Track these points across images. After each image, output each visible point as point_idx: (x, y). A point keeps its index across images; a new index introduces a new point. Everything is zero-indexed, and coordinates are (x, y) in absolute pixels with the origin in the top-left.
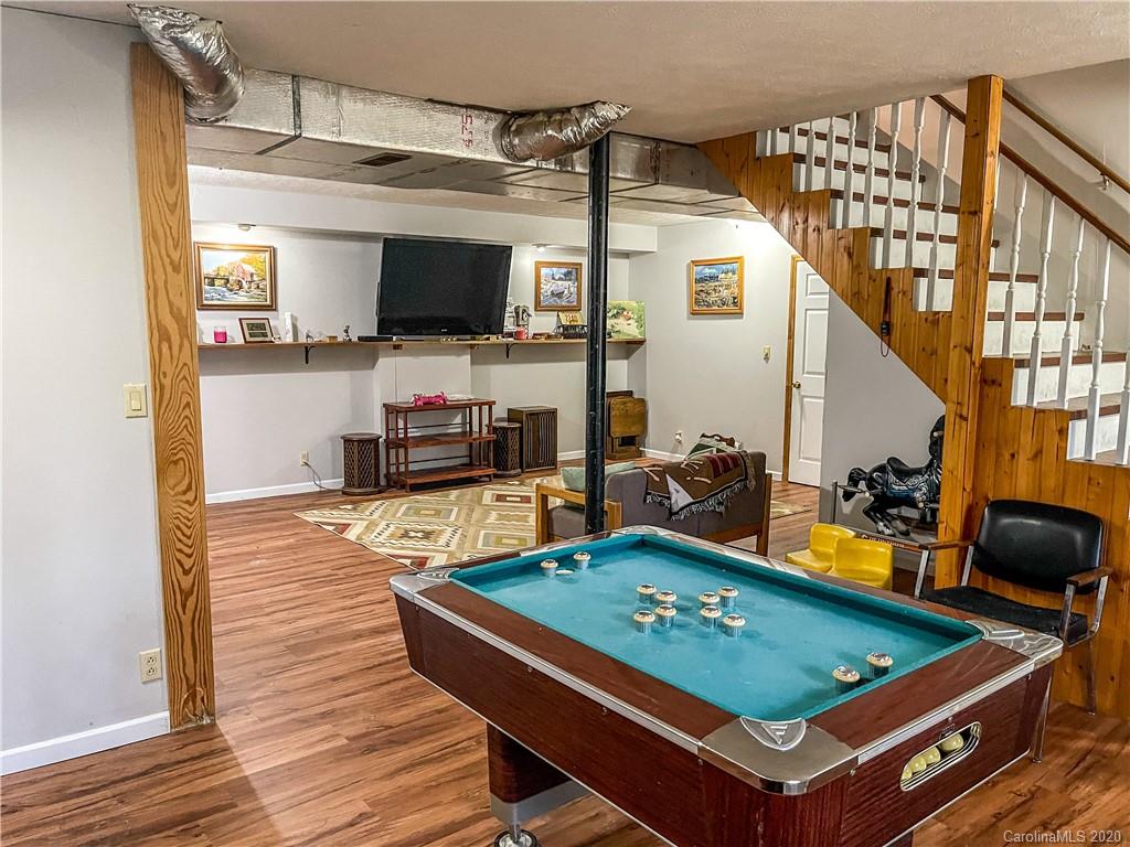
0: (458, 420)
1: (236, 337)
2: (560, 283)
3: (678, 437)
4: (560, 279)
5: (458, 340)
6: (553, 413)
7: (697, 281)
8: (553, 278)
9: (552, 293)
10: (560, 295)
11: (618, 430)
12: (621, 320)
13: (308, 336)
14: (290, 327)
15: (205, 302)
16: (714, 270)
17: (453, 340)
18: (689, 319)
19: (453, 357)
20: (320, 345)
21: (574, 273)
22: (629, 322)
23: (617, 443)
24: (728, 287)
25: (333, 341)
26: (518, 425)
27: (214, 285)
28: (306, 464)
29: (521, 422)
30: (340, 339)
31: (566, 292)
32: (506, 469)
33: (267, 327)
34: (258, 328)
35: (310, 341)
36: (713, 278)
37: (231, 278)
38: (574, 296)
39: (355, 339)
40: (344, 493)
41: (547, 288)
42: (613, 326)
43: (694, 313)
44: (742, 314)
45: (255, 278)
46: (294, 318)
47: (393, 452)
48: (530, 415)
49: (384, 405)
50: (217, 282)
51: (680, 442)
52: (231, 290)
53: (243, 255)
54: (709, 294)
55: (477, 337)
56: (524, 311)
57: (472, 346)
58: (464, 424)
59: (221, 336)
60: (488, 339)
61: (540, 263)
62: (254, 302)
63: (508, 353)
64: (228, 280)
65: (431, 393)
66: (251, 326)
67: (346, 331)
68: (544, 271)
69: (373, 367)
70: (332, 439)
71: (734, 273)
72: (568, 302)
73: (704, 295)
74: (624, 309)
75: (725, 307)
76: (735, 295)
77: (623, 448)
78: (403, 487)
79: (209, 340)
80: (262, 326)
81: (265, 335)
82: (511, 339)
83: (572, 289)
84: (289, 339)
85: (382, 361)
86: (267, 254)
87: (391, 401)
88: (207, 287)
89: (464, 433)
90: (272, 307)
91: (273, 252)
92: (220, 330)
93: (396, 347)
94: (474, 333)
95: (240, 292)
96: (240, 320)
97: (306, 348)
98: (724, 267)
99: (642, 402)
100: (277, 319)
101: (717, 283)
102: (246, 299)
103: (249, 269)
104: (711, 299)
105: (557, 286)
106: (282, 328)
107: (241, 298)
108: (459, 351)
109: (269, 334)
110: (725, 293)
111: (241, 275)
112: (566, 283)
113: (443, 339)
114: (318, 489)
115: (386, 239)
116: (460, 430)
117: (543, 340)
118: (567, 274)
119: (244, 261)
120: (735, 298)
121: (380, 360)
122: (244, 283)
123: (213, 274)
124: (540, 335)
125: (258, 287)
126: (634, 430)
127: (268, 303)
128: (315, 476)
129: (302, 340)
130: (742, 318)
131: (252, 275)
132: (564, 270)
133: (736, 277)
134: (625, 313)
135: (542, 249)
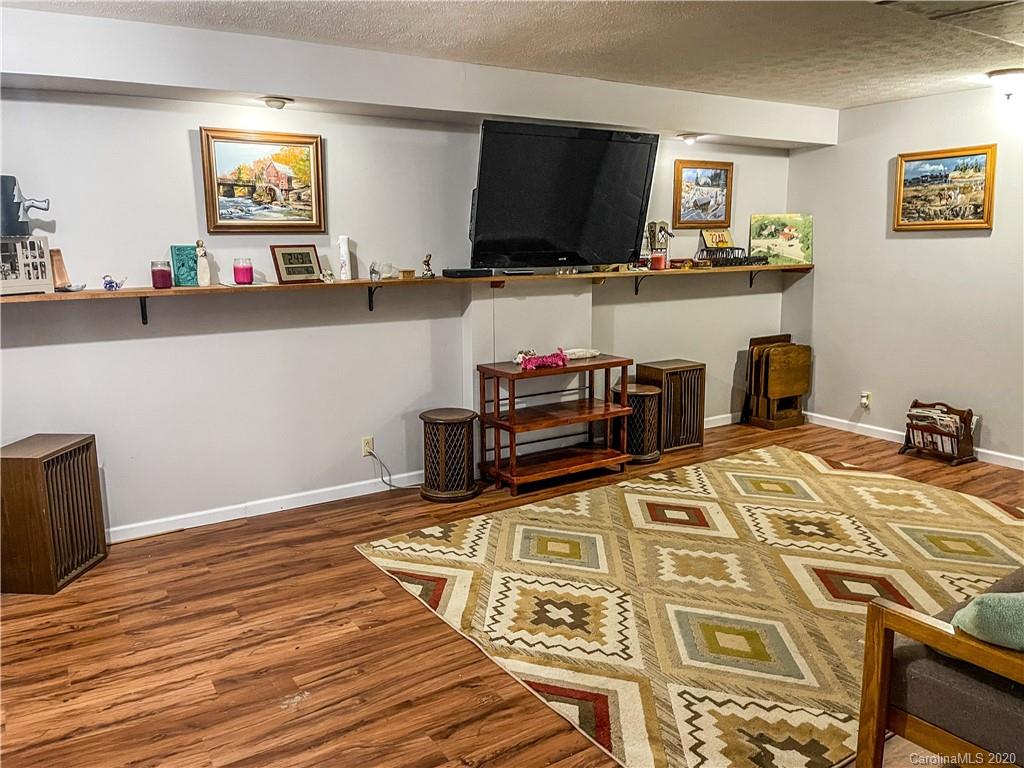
0: (574, 383)
1: (267, 274)
2: (705, 189)
3: (864, 400)
4: (706, 184)
5: (580, 272)
6: (700, 370)
7: (908, 183)
8: (698, 184)
9: (695, 203)
10: (704, 207)
11: (776, 391)
12: (780, 240)
13: (373, 271)
14: (345, 256)
15: (220, 222)
16: (941, 167)
17: (572, 273)
18: (889, 236)
19: (571, 297)
20: (390, 285)
21: (723, 176)
22: (791, 242)
23: (774, 406)
24: (965, 190)
25: (408, 279)
26: (657, 391)
27: (233, 196)
28: (371, 454)
29: (660, 386)
30: (419, 274)
31: (712, 203)
32: (642, 453)
33: (313, 257)
34: (298, 261)
35: (375, 278)
36: (942, 178)
37: (258, 185)
38: (722, 208)
39: (439, 274)
40: (425, 497)
41: (689, 196)
42: (769, 248)
43: (898, 230)
44: (990, 229)
45: (295, 185)
46: (351, 244)
47: (491, 433)
48: (672, 374)
49: (479, 368)
50: (238, 191)
51: (866, 407)
52: (259, 203)
53: (277, 149)
54: (930, 201)
55: (602, 267)
56: (662, 229)
57: (595, 281)
58: (581, 388)
59: (245, 274)
60: (616, 270)
61: (681, 162)
62: (294, 220)
63: (637, 289)
64: (254, 189)
65: (544, 351)
66: (288, 258)
67: (427, 263)
68: (687, 173)
69: (462, 315)
70: (406, 416)
71: (977, 169)
72: (715, 216)
73: (919, 203)
74: (784, 225)
75: (959, 220)
76: (980, 202)
77: (782, 413)
78: (506, 484)
79: (227, 280)
80: (305, 258)
81: (310, 271)
82: (645, 269)
83: (719, 199)
84: (344, 276)
85: (474, 304)
86: (312, 148)
87: (487, 361)
88: (222, 199)
89: (581, 401)
90: (320, 228)
91: (320, 145)
92: (242, 264)
93: (495, 285)
94: (598, 263)
95: (275, 208)
96: (273, 248)
97: (370, 289)
98: (960, 161)
99: (807, 350)
100: (327, 244)
101: (944, 185)
102: (281, 216)
103: (286, 170)
104: (931, 209)
105: (702, 194)
106: (335, 260)
107: (274, 216)
108: (576, 288)
109: (316, 269)
110: (959, 199)
111: (273, 179)
112: (714, 190)
113: (560, 272)
114: (388, 488)
115: (486, 123)
116: (576, 397)
117: (686, 270)
118: (715, 178)
119: (277, 158)
120: (977, 207)
121: (472, 303)
122: (278, 192)
123: (230, 178)
124: (682, 261)
125: (299, 198)
126: (794, 390)
127: (314, 222)
128: (385, 469)
129: (364, 276)
130: (989, 235)
131: (289, 180)
132: (710, 172)
133: (981, 176)
134: (786, 230)
135: (690, 141)
